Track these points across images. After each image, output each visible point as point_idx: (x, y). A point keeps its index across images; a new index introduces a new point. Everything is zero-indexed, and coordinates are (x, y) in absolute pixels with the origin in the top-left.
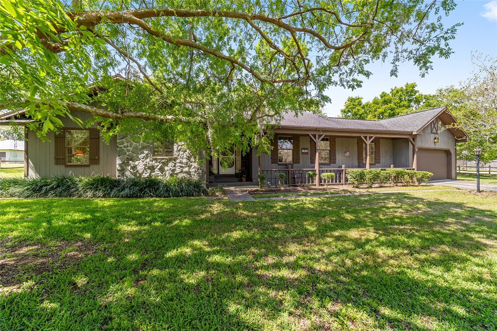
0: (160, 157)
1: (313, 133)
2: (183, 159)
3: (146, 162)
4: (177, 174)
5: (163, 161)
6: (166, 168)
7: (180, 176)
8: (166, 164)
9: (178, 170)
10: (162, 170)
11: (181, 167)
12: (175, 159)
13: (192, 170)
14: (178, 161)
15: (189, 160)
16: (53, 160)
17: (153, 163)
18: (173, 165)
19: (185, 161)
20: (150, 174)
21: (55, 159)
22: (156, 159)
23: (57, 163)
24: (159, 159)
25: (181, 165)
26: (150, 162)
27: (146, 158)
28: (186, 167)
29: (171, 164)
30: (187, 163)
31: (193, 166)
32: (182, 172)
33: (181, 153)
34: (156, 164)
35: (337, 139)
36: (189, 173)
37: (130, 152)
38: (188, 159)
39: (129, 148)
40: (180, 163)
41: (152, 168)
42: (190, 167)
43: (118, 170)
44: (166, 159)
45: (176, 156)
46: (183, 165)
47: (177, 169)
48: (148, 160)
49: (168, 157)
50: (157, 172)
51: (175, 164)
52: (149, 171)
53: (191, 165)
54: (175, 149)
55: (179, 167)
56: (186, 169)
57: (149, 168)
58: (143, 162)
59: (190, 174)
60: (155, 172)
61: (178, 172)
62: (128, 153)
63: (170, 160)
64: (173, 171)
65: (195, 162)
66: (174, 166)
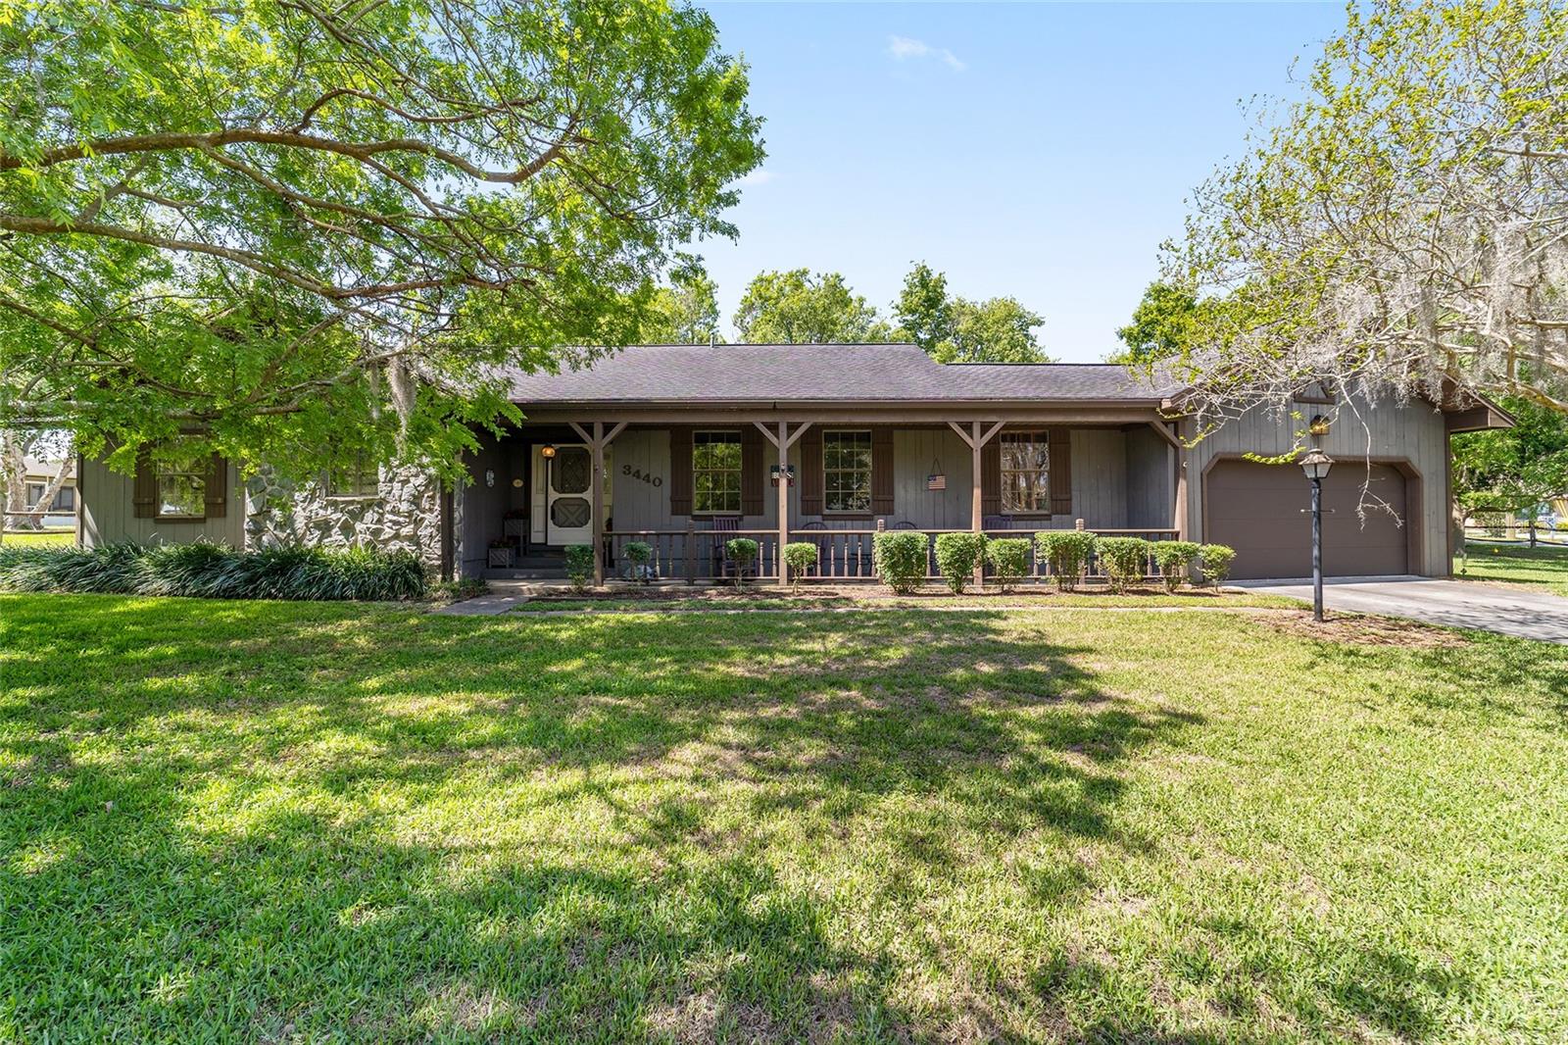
0: (343, 499)
1: (769, 419)
2: (400, 501)
3: (311, 511)
4: (385, 542)
5: (351, 508)
6: (359, 526)
7: (394, 546)
8: (358, 516)
9: (388, 532)
10: (347, 530)
11: (395, 523)
12: (381, 503)
13: (423, 532)
14: (388, 508)
15: (418, 506)
16: (130, 508)
17: (329, 512)
18: (376, 517)
19: (404, 507)
20: (320, 540)
21: (135, 504)
22: (335, 504)
23: (138, 515)
24: (343, 502)
25: (395, 518)
26: (321, 512)
27: (312, 501)
28: (409, 523)
29: (369, 516)
30: (410, 513)
31: (426, 522)
32: (397, 536)
33: (397, 485)
34: (334, 517)
35: (896, 433)
36: (414, 539)
37: (276, 487)
38: (412, 503)
39: (272, 476)
40: (392, 512)
41: (325, 527)
42: (418, 522)
43: (249, 531)
44: (358, 503)
45: (382, 495)
46: (401, 519)
47: (387, 530)
48: (315, 506)
49: (361, 499)
50: (336, 535)
51: (382, 515)
52: (317, 533)
53: (422, 519)
54: (381, 477)
55: (390, 524)
56: (406, 531)
57: (317, 526)
58: (304, 509)
59: (418, 544)
60: (330, 536)
61: (387, 536)
62: (269, 488)
63: (370, 506)
64: (376, 533)
65: (431, 510)
66: (379, 521)
